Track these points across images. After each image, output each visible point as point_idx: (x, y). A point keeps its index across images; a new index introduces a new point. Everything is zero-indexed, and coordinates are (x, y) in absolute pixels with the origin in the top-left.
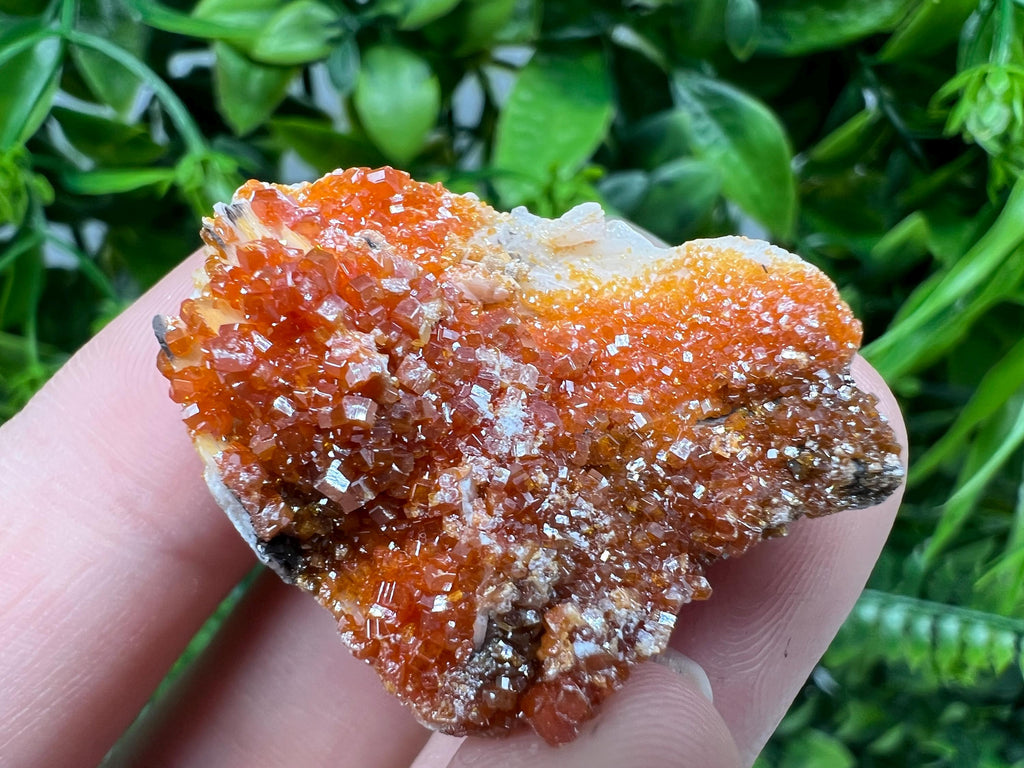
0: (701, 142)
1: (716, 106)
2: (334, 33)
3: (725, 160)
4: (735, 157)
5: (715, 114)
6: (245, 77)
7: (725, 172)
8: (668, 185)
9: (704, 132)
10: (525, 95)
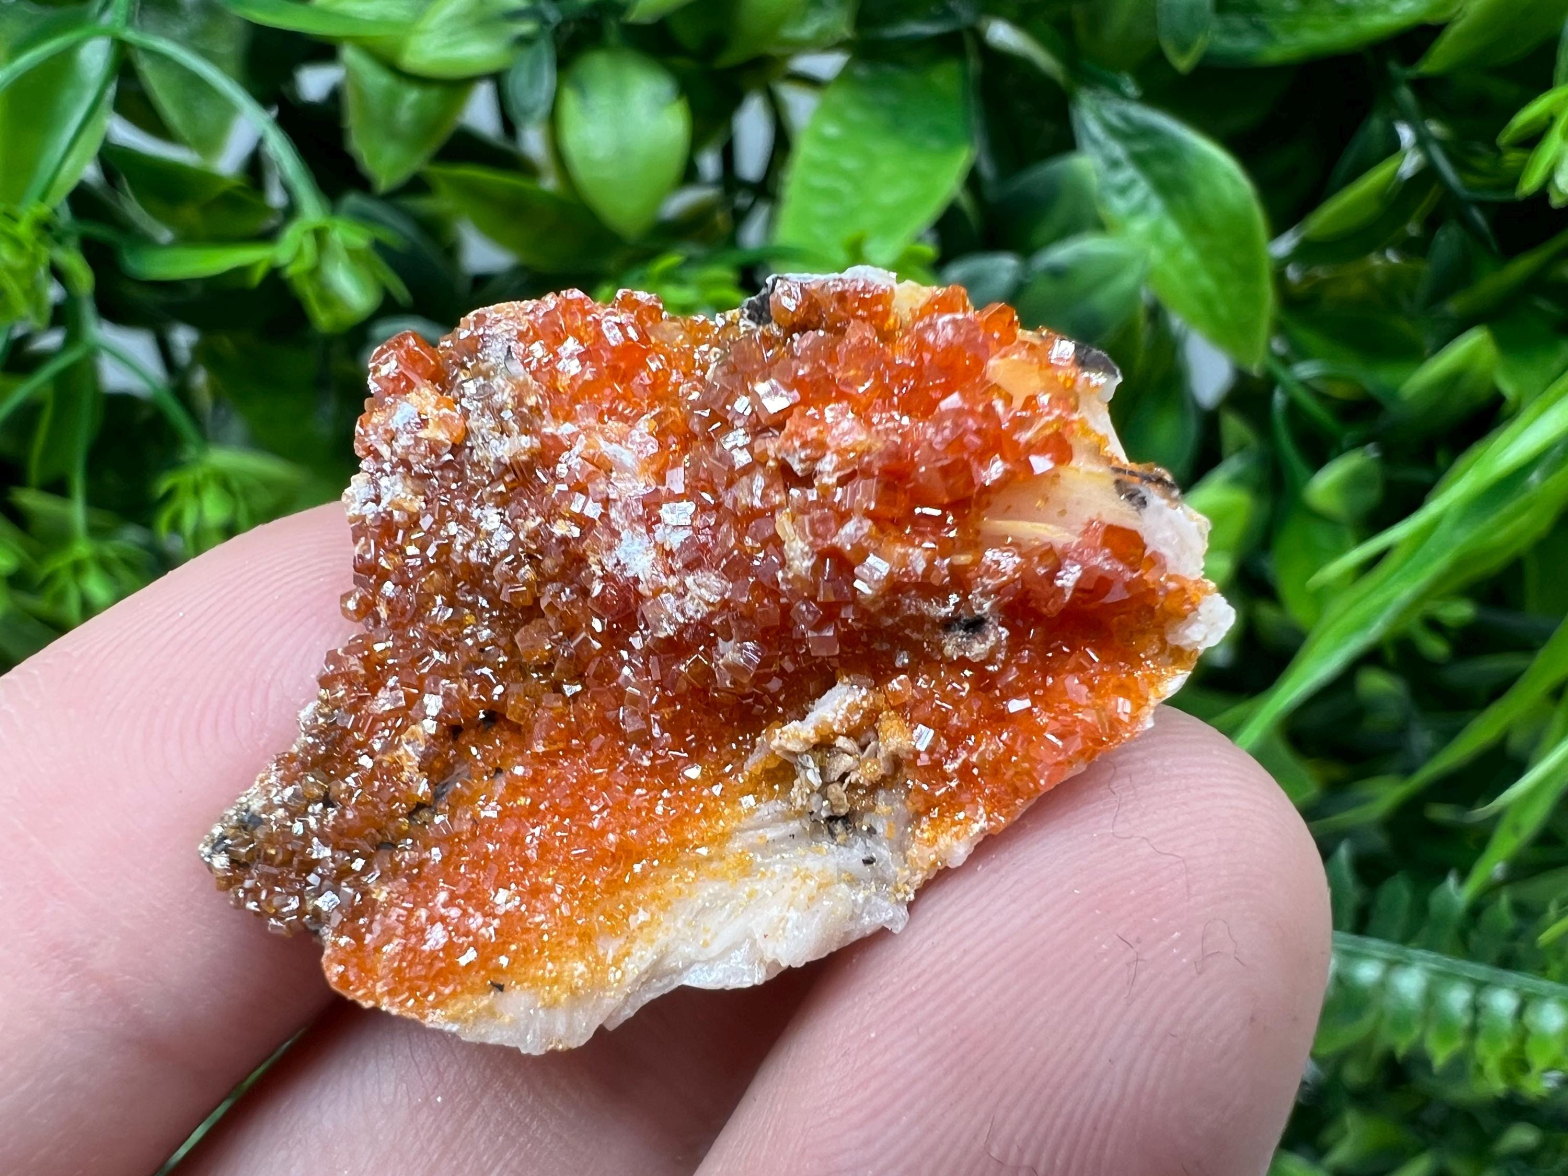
0: (1119, 205)
1: (1141, 147)
2: (526, 27)
3: (1156, 235)
4: (1172, 231)
5: (1140, 161)
6: (392, 99)
7: (1155, 255)
8: (1057, 273)
9: (1123, 191)
10: (831, 130)
